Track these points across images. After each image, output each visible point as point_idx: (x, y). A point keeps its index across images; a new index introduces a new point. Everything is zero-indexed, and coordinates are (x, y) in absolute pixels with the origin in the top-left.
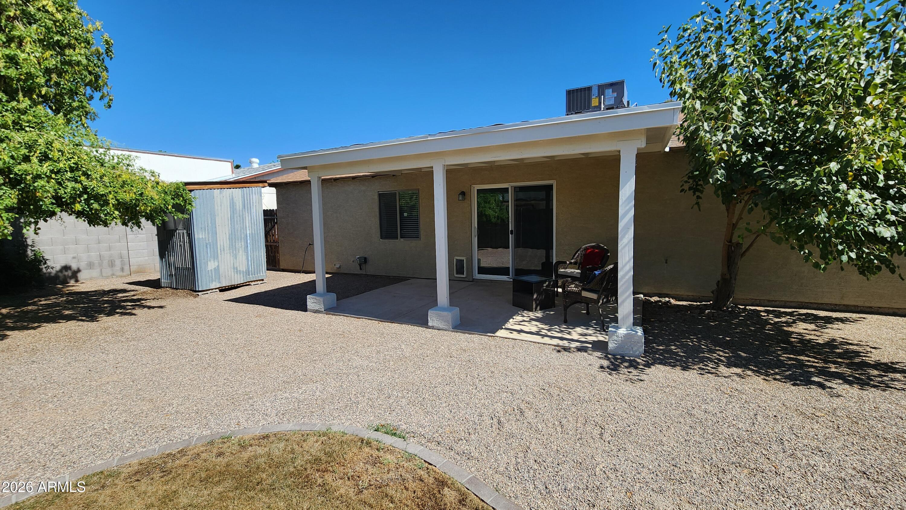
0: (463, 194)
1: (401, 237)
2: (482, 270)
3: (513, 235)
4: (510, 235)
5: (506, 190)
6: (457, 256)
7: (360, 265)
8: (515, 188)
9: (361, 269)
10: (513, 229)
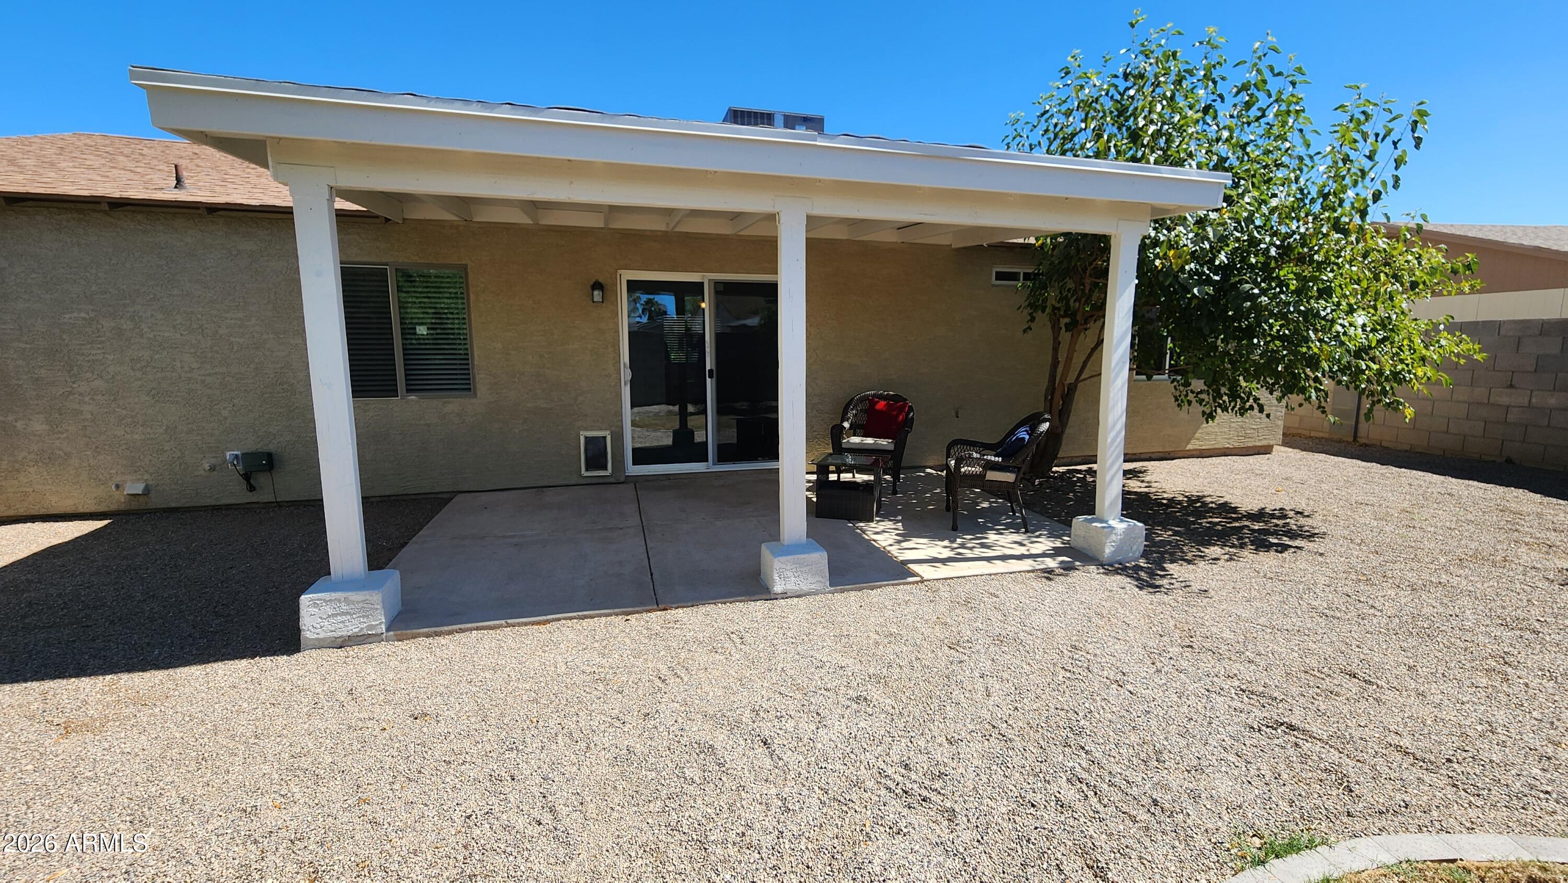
0: (598, 286)
1: (408, 391)
2: (641, 456)
3: (714, 379)
4: (708, 380)
5: (696, 289)
6: (586, 429)
7: (247, 477)
8: (717, 283)
9: (252, 488)
10: (714, 368)
